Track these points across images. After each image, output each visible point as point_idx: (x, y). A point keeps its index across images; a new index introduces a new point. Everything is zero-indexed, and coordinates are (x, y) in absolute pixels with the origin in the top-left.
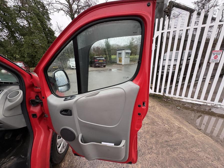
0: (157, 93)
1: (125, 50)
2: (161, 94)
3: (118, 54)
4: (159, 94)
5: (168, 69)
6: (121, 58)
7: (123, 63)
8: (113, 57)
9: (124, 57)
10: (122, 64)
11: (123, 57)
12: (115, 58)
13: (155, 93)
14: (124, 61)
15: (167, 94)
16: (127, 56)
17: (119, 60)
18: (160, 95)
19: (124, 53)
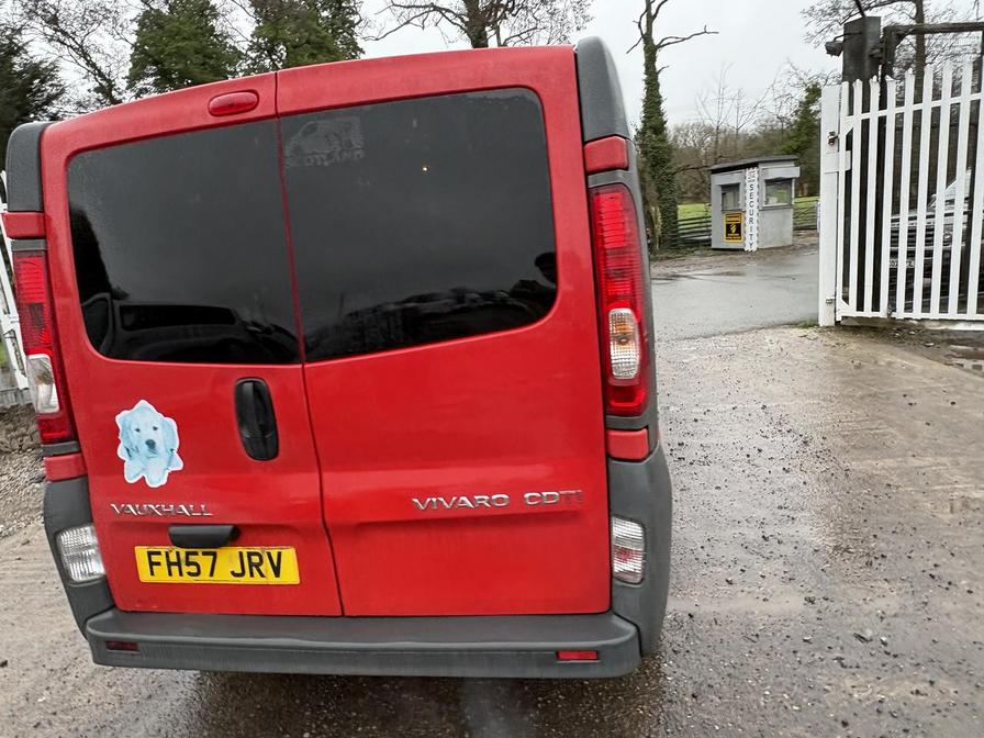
0: (868, 312)
1: (761, 167)
2: (882, 313)
3: (716, 194)
4: (876, 314)
5: (948, 242)
6: (740, 213)
7: (750, 241)
8: (687, 211)
9: (755, 204)
10: (741, 250)
11: (748, 209)
12: (701, 214)
13: (860, 314)
14: (755, 232)
15: (900, 314)
16: (773, 202)
17: (728, 227)
18: (878, 318)
19: (756, 184)
